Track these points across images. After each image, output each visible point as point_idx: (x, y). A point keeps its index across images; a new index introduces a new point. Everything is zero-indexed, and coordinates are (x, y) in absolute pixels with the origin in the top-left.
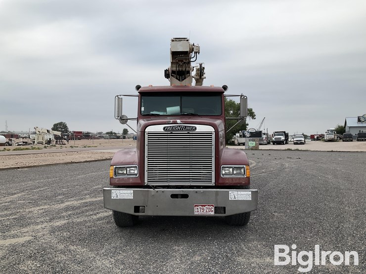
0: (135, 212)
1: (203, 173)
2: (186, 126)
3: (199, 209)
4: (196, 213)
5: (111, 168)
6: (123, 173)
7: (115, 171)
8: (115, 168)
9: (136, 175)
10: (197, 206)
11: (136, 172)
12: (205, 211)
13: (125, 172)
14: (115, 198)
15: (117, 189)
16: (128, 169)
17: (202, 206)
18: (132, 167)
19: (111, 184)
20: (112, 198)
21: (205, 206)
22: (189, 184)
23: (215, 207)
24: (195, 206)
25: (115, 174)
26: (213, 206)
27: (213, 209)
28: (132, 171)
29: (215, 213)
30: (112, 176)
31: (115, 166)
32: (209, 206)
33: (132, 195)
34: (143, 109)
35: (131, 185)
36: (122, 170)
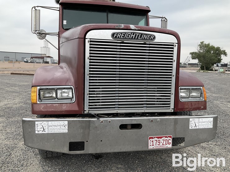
0: (70, 150)
1: (157, 96)
2: (142, 34)
3: (155, 142)
4: (150, 148)
5: (33, 89)
6: (51, 97)
7: (39, 95)
8: (40, 90)
9: (71, 99)
10: (152, 138)
11: (71, 95)
12: (161, 144)
13: (54, 95)
14: (41, 132)
15: (44, 119)
16: (59, 92)
17: (158, 138)
18: (64, 88)
19: (34, 112)
20: (37, 132)
21: (161, 138)
22: (143, 111)
23: (173, 138)
24: (150, 138)
25: (40, 98)
26: (170, 137)
27: (171, 141)
28: (65, 95)
29: (173, 145)
30: (35, 101)
31: (38, 88)
32: (166, 137)
33: (67, 127)
34: (65, 22)
35: (64, 113)
36: (49, 93)
